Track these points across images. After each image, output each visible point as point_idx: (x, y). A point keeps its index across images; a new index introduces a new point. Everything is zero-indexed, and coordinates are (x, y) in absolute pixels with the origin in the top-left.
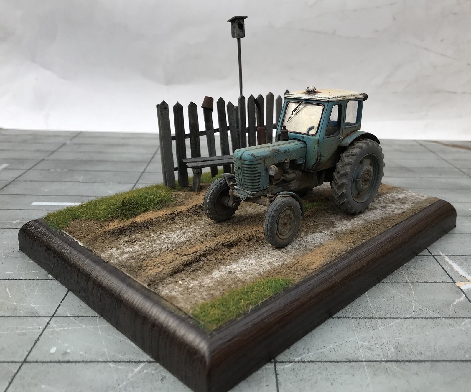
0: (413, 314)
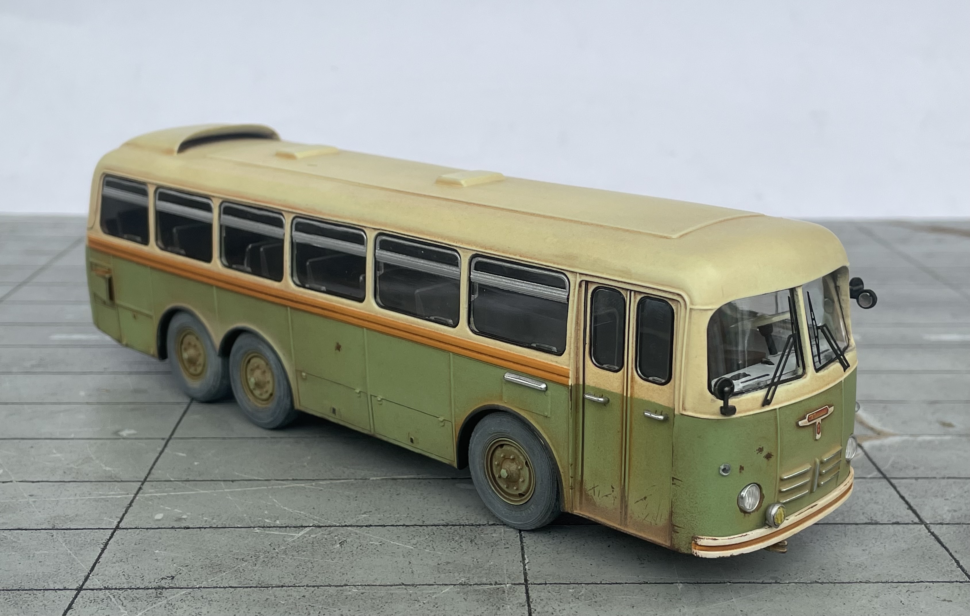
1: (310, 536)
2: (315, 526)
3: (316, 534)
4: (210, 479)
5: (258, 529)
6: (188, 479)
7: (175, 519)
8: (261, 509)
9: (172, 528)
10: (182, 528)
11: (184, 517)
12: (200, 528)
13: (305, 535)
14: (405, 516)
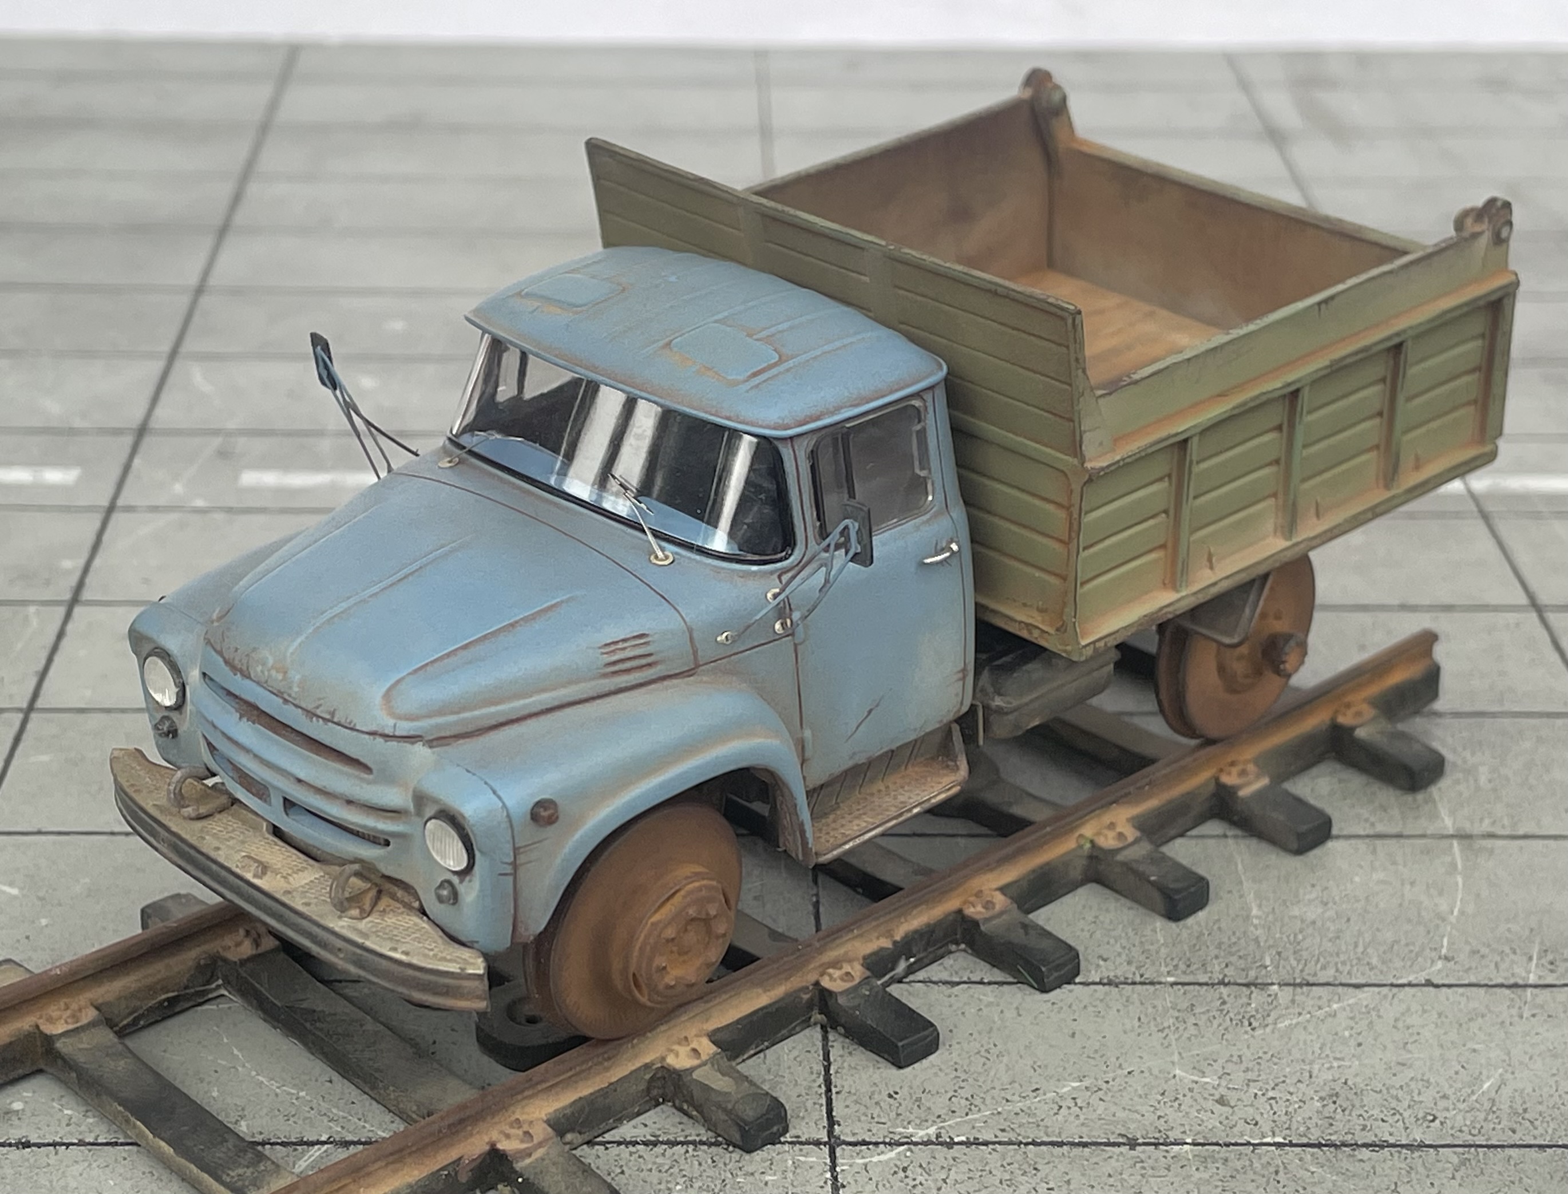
0: (1437, 970)
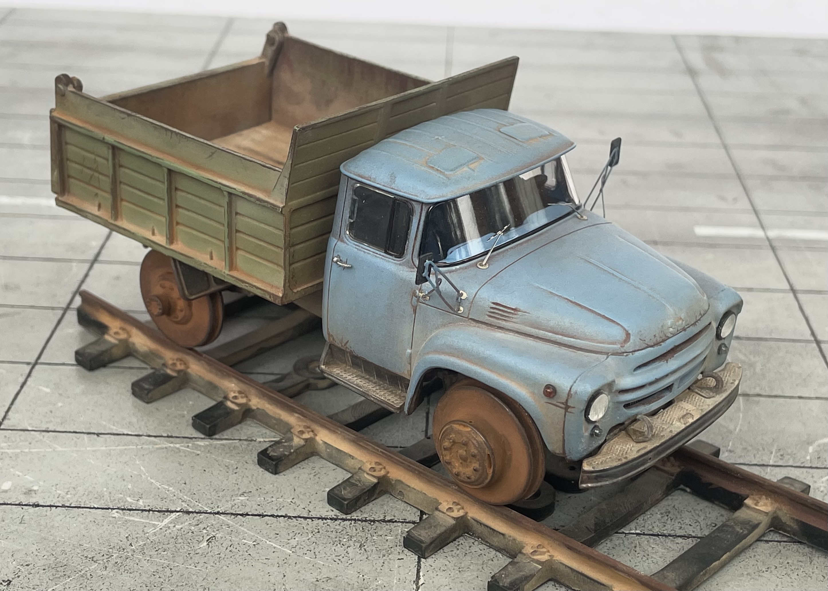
1: (174, 526)
2: (183, 512)
3: (182, 524)
4: (72, 431)
5: (117, 512)
6: (48, 428)
7: (25, 491)
8: (124, 480)
9: (19, 505)
10: (30, 505)
11: (35, 488)
12: (51, 506)
13: (170, 525)
14: (290, 500)
